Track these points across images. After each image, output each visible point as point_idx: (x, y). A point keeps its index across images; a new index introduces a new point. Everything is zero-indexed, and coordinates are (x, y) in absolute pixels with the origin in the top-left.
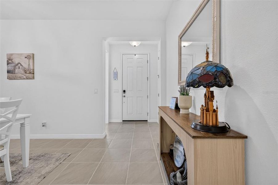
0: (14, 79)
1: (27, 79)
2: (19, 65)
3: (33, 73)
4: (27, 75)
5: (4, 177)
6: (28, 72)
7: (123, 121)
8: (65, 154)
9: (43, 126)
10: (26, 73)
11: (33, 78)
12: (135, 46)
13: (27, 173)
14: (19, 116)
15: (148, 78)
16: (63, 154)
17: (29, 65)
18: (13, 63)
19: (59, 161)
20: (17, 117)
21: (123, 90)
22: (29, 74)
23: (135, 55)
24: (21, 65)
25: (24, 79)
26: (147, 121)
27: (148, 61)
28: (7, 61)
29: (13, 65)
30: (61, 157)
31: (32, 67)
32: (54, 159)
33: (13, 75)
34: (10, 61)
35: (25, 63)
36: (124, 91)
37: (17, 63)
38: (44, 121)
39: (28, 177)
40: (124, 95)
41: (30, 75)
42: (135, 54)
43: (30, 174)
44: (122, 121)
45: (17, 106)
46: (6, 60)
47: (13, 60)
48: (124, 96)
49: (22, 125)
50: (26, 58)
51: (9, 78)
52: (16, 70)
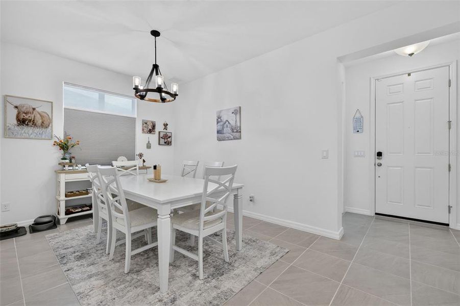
0: (223, 140)
1: (235, 139)
2: (227, 122)
3: (240, 132)
4: (234, 134)
5: (222, 254)
6: (235, 131)
7: (376, 214)
8: (281, 248)
9: (251, 201)
10: (233, 132)
11: (240, 138)
12: (411, 55)
13: (241, 258)
14: (235, 185)
15: (450, 122)
16: (278, 247)
17: (236, 121)
18: (221, 121)
19: (275, 256)
20: (233, 186)
21: (377, 151)
22: (236, 133)
23: (409, 75)
24: (229, 123)
25: (232, 139)
26: (448, 225)
27: (450, 81)
28: (217, 120)
29: (222, 123)
30: (276, 251)
31: (238, 125)
32: (268, 251)
33: (222, 135)
34: (219, 120)
35: (232, 120)
36: (379, 154)
37: (225, 120)
38: (252, 195)
39: (243, 264)
40: (378, 161)
41: (237, 135)
42: (409, 72)
43: (244, 261)
44: (373, 214)
45: (233, 174)
46: (216, 118)
47: (222, 118)
48: (380, 165)
49: (236, 196)
50: (233, 113)
51: (219, 139)
52: (225, 129)
